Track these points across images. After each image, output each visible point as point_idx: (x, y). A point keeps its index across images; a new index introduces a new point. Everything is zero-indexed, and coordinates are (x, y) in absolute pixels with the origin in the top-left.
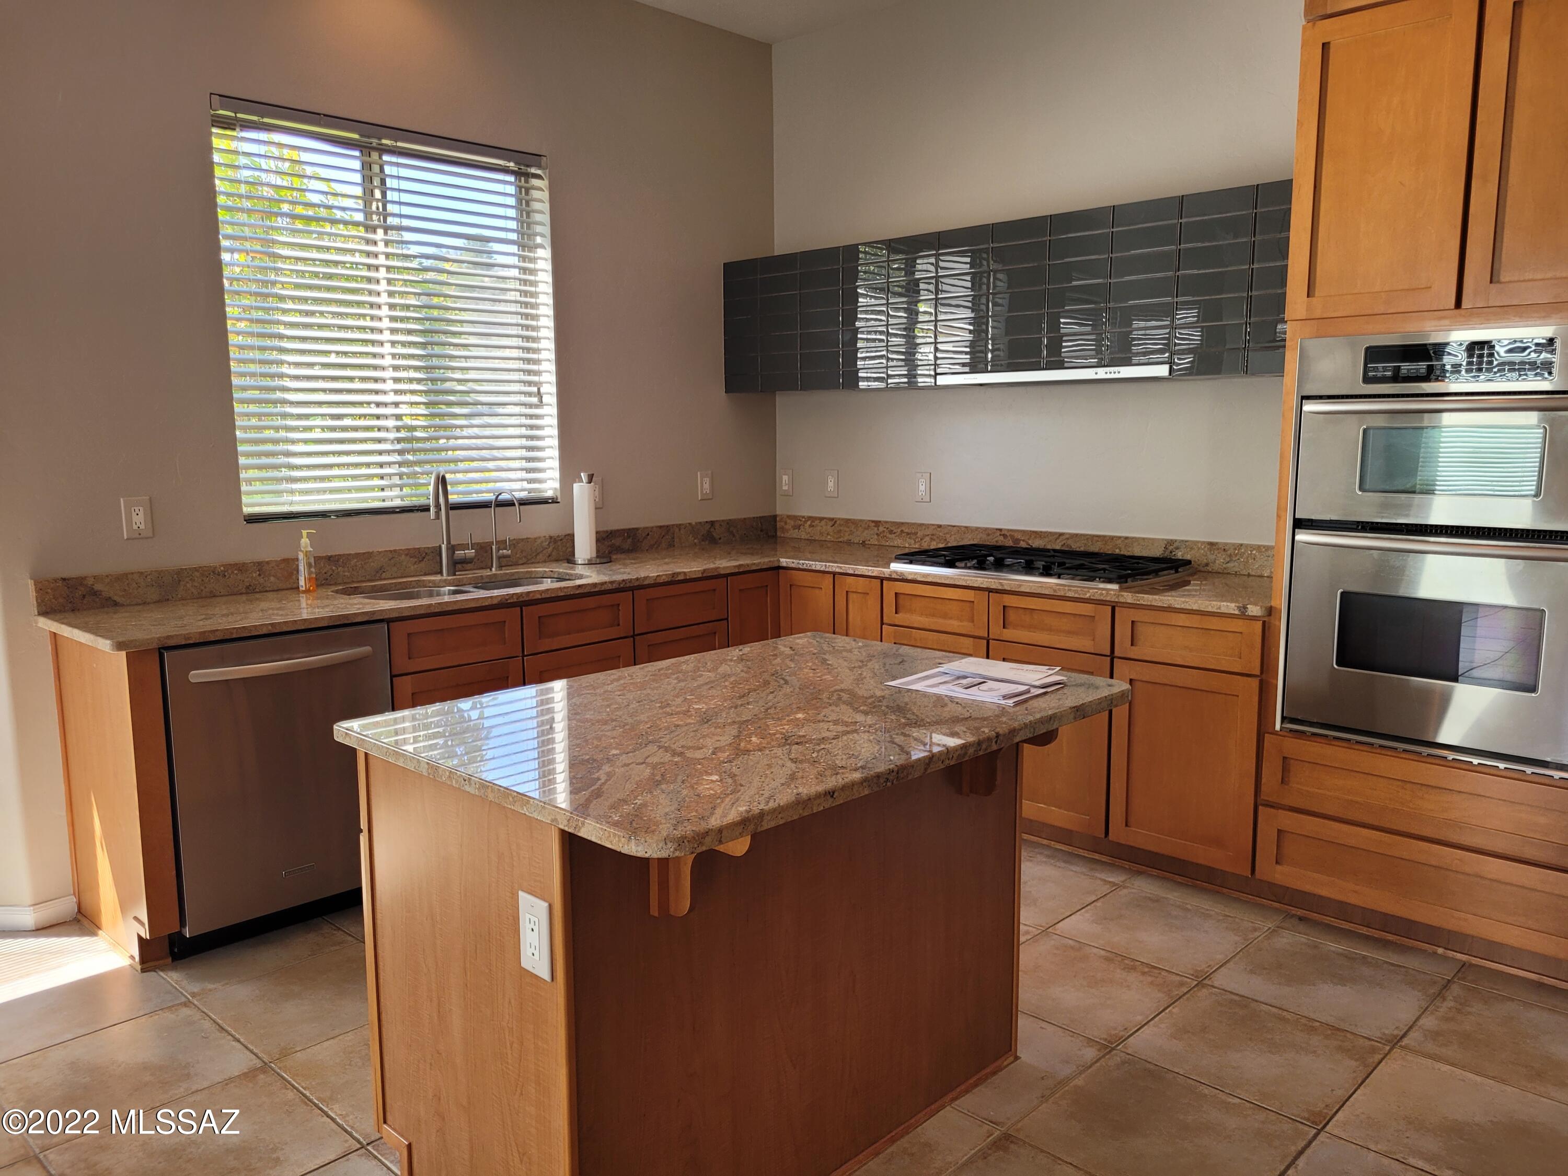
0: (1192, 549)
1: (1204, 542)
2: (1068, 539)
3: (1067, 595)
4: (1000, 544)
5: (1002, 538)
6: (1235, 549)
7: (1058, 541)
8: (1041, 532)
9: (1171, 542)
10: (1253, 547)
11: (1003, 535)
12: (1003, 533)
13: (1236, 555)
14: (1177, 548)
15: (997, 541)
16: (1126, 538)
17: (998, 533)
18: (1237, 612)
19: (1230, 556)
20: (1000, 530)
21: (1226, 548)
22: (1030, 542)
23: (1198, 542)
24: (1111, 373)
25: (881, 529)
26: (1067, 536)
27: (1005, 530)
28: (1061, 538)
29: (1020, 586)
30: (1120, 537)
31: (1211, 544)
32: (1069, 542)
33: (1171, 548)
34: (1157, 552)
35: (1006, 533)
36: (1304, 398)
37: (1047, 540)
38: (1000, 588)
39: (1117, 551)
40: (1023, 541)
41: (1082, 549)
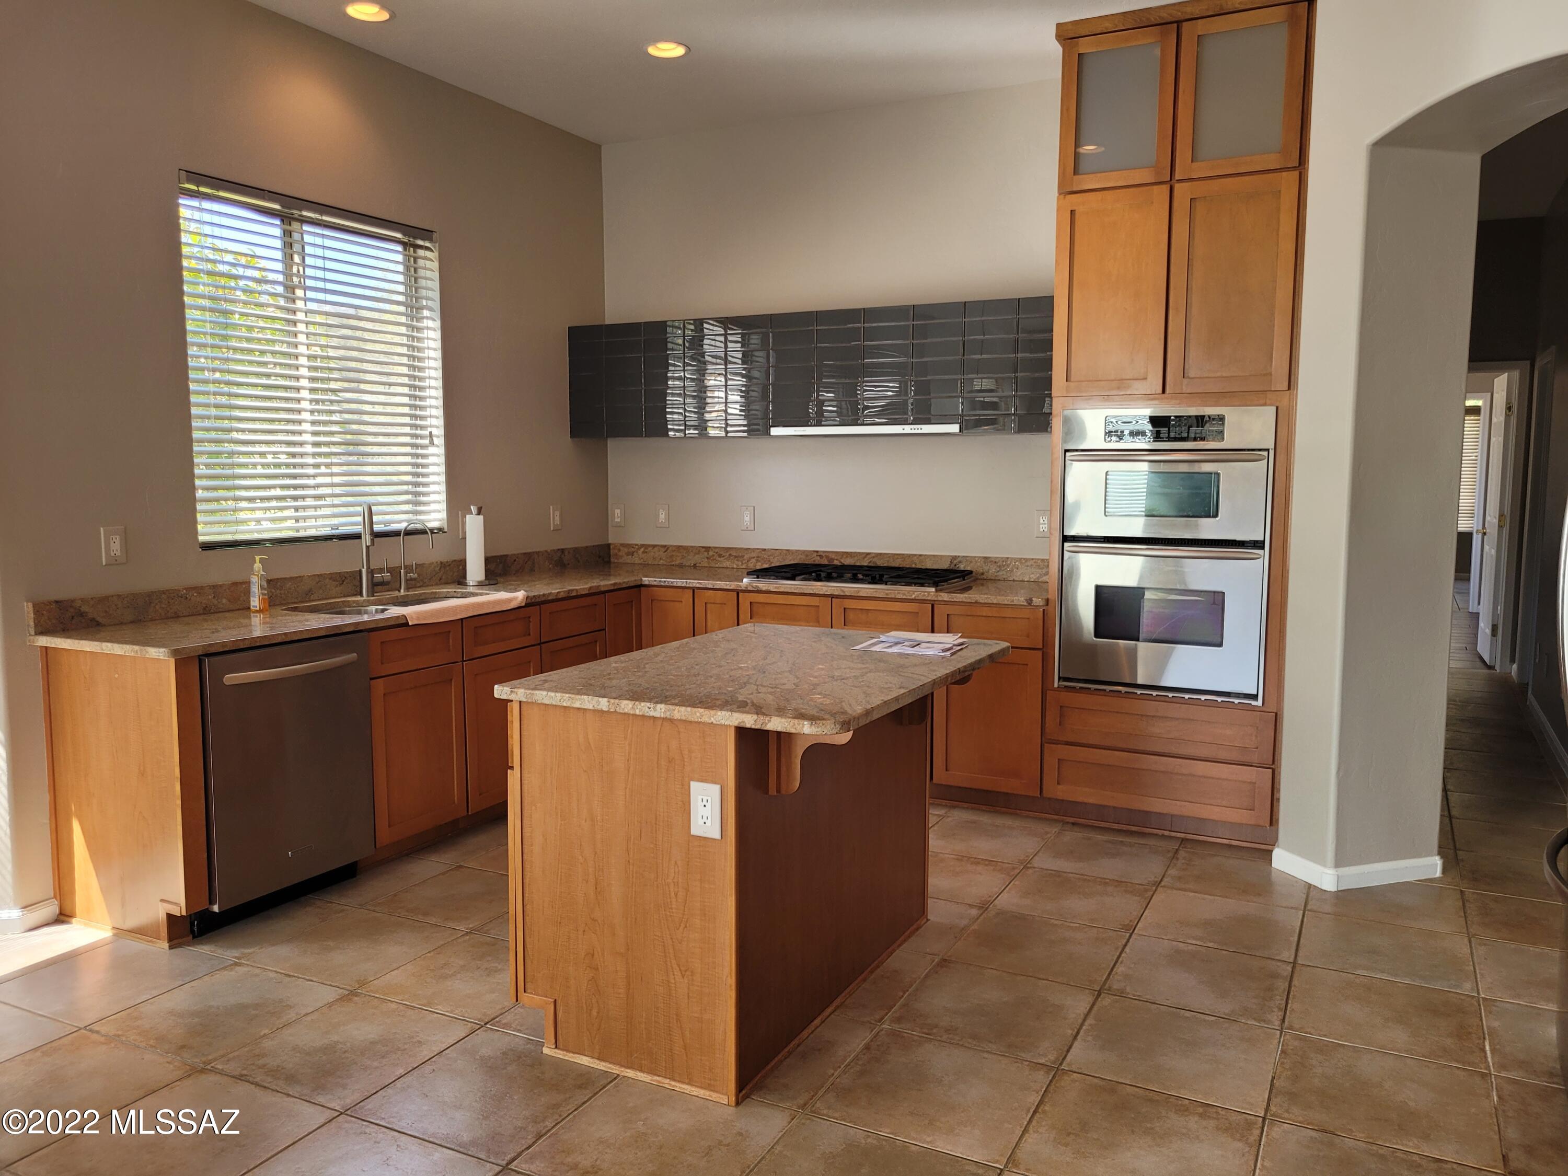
0: (971, 562)
1: (980, 557)
2: (874, 557)
3: (897, 597)
4: (817, 562)
5: (818, 558)
6: (1003, 561)
7: (866, 559)
8: (851, 552)
9: (955, 558)
10: (1016, 560)
11: (820, 556)
12: (819, 554)
13: (1004, 566)
14: (960, 562)
15: (814, 561)
16: (920, 555)
17: (815, 554)
18: (1025, 604)
19: (1000, 567)
20: (817, 552)
21: (997, 560)
22: (842, 561)
23: (976, 557)
24: (918, 429)
25: (711, 553)
26: (873, 555)
27: (821, 551)
28: (868, 556)
29: (859, 592)
30: (915, 555)
31: (986, 558)
32: (875, 560)
33: (955, 562)
34: (945, 565)
35: (822, 554)
36: (1066, 451)
37: (856, 558)
38: (842, 594)
39: (914, 566)
40: (837, 560)
41: (885, 565)
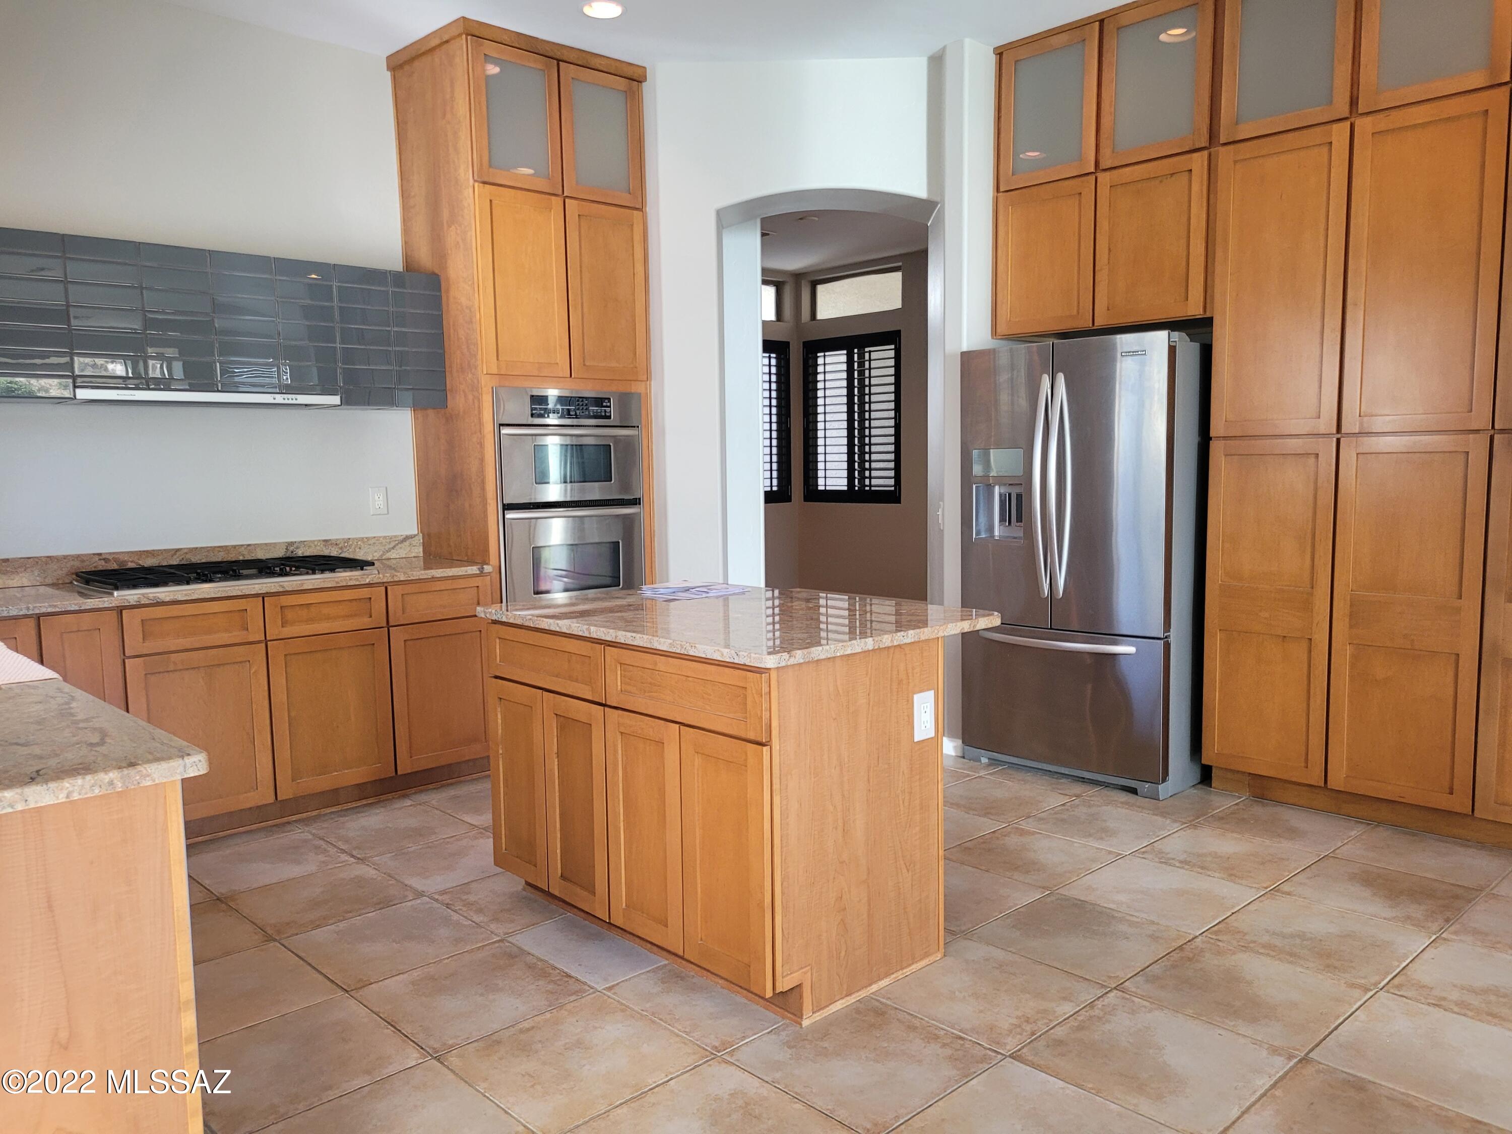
0: (310, 547)
1: (320, 540)
2: (186, 553)
4: (100, 568)
5: (103, 562)
6: (345, 542)
7: (175, 557)
8: (154, 551)
9: (292, 544)
10: (358, 540)
11: (104, 559)
12: (104, 557)
13: (346, 547)
14: (297, 548)
15: (95, 567)
16: (249, 545)
17: (97, 558)
19: (341, 548)
20: (100, 554)
21: (338, 542)
22: (140, 562)
23: (314, 541)
24: (288, 399)
26: (185, 551)
27: (107, 553)
28: (178, 553)
29: (302, 584)
30: (242, 545)
31: (326, 541)
32: (188, 556)
33: (292, 548)
34: (280, 553)
35: (107, 556)
36: (501, 425)
37: (160, 557)
39: (241, 558)
40: (132, 562)
41: (203, 561)
